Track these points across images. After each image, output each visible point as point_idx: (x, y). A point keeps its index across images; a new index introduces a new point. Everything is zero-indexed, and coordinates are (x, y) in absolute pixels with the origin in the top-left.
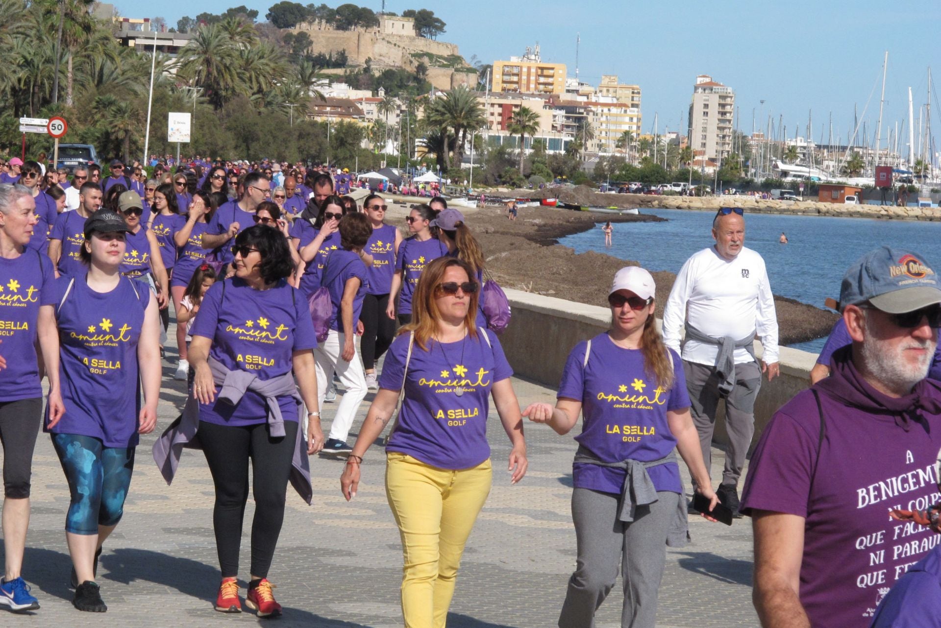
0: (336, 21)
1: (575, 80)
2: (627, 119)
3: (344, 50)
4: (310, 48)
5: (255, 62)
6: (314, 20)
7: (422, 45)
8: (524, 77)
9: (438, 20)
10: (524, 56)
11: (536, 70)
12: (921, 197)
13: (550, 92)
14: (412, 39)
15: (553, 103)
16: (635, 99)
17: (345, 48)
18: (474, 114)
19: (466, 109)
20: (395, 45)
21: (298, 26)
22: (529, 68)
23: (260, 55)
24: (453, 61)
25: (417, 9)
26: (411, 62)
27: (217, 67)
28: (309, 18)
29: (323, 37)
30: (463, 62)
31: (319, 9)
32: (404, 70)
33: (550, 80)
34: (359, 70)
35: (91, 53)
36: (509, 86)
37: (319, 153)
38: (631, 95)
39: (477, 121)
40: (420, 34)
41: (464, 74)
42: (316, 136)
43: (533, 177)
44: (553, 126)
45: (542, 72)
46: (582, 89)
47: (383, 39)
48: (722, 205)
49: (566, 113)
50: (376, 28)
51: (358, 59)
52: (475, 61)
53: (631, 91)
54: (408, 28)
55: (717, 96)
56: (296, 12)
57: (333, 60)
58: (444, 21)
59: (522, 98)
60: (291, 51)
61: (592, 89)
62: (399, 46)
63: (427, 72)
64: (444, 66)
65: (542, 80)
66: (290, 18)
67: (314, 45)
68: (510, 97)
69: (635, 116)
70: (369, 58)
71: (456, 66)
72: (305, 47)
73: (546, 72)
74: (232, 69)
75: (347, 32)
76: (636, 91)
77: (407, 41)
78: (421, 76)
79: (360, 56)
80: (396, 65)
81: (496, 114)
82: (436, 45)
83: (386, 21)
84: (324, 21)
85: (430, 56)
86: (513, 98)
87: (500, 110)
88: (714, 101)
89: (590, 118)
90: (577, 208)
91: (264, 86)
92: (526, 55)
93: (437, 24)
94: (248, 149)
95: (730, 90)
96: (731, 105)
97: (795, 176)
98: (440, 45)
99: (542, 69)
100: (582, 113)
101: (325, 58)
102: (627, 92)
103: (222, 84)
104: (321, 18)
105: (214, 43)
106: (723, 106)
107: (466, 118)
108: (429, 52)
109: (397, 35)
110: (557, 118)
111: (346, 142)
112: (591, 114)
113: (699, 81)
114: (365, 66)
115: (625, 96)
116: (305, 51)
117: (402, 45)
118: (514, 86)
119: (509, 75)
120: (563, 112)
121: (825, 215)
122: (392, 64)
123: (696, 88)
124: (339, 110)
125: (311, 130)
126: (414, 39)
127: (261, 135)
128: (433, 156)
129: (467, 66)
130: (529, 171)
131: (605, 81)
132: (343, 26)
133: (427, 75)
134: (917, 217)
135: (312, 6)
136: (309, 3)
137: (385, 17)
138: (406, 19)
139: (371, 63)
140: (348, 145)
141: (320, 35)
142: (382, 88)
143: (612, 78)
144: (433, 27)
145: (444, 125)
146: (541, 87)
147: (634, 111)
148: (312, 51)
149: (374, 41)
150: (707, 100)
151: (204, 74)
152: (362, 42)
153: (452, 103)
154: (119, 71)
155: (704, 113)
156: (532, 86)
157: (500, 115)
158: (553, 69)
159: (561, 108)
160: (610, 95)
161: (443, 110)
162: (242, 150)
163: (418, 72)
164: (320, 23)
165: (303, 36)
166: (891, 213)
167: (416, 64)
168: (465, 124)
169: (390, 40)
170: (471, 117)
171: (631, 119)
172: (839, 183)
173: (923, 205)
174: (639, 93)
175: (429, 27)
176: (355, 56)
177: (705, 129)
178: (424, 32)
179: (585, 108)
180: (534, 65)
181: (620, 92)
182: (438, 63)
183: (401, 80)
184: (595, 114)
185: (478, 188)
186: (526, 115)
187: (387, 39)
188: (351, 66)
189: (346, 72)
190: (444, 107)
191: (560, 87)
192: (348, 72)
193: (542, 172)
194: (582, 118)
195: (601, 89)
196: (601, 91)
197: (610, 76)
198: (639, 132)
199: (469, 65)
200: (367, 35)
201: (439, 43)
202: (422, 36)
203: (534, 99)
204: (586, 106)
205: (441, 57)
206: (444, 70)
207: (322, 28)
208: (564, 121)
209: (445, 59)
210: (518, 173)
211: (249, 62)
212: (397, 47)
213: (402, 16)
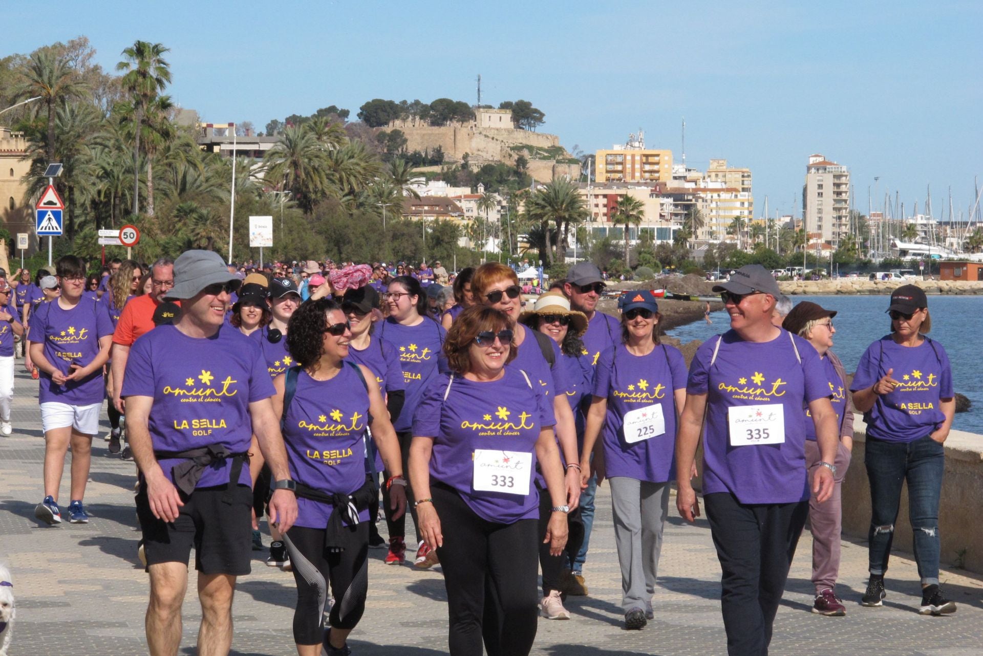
0: (431, 117)
1: (681, 166)
2: (738, 204)
3: (440, 147)
4: (405, 147)
5: (345, 162)
6: (408, 117)
7: (520, 137)
8: (629, 166)
9: (536, 111)
10: (627, 144)
11: (641, 158)
13: (656, 180)
14: (509, 132)
15: (659, 191)
16: (745, 182)
17: (441, 144)
18: (577, 205)
19: (568, 200)
20: (493, 138)
21: (391, 124)
22: (633, 156)
23: (350, 154)
24: (555, 152)
25: (514, 100)
26: (510, 156)
27: (305, 169)
28: (403, 114)
29: (417, 134)
30: (565, 153)
31: (412, 105)
32: (503, 164)
33: (656, 167)
34: (457, 167)
35: (173, 160)
36: (613, 176)
37: (415, 254)
38: (741, 179)
39: (580, 213)
40: (518, 127)
41: (566, 166)
42: (411, 236)
43: (640, 269)
44: (661, 216)
45: (647, 159)
46: (692, 175)
47: (480, 133)
48: (838, 288)
49: (674, 201)
50: (472, 123)
51: (454, 155)
52: (576, 151)
53: (741, 174)
54: (506, 120)
55: (831, 176)
56: (389, 110)
57: (429, 157)
58: (542, 111)
59: (627, 187)
60: (385, 151)
61: (700, 175)
62: (497, 140)
63: (528, 166)
64: (545, 158)
65: (647, 167)
66: (382, 116)
67: (409, 143)
68: (615, 187)
69: (746, 200)
70: (467, 154)
71: (557, 157)
72: (399, 146)
73: (651, 159)
74: (320, 170)
75: (442, 128)
76: (746, 174)
77: (505, 134)
78: (522, 170)
79: (457, 152)
80: (495, 159)
81: (601, 206)
82: (535, 136)
83: (483, 114)
84: (417, 118)
85: (530, 148)
86: (618, 188)
87: (605, 201)
88: (828, 181)
89: (700, 204)
90: (687, 298)
91: (356, 187)
92: (629, 143)
93: (535, 115)
95: (844, 169)
96: (846, 184)
97: (914, 254)
98: (540, 137)
99: (647, 156)
100: (691, 200)
101: (421, 155)
102: (736, 176)
103: (311, 187)
104: (415, 114)
105: (301, 144)
106: (838, 185)
107: (567, 210)
108: (529, 144)
109: (494, 129)
110: (665, 206)
111: (442, 240)
112: (700, 200)
113: (812, 160)
114: (463, 162)
115: (734, 180)
116: (400, 150)
117: (500, 138)
118: (619, 175)
119: (613, 164)
120: (671, 200)
121: (947, 294)
122: (491, 159)
123: (809, 168)
124: (437, 208)
125: (406, 230)
126: (513, 131)
127: (353, 238)
128: (536, 251)
129: (568, 157)
130: (636, 263)
131: (713, 166)
132: (436, 123)
133: (528, 168)
135: (404, 102)
136: (402, 99)
137: (481, 110)
138: (503, 111)
139: (469, 159)
140: (444, 244)
141: (415, 132)
142: (481, 184)
143: (720, 162)
144: (532, 119)
145: (545, 219)
146: (647, 175)
147: (745, 196)
148: (407, 149)
149: (470, 136)
150: (821, 180)
151: (292, 177)
152: (458, 137)
153: (552, 194)
154: (202, 178)
155: (819, 194)
156: (638, 174)
157: (605, 206)
158: (658, 155)
159: (668, 196)
160: (719, 180)
161: (543, 203)
162: (334, 255)
163: (518, 165)
164: (414, 119)
165: (397, 134)
167: (516, 157)
168: (567, 216)
169: (488, 134)
170: (572, 208)
171: (743, 204)
172: (961, 259)
174: (749, 176)
175: (528, 118)
176: (452, 152)
177: (820, 211)
178: (522, 124)
179: (694, 195)
180: (638, 153)
181: (730, 176)
182: (538, 156)
183: (501, 174)
184: (704, 200)
186: (630, 204)
187: (484, 133)
188: (448, 163)
189: (443, 169)
190: (544, 200)
191: (666, 175)
192: (446, 169)
193: (649, 262)
194: (691, 205)
195: (709, 174)
196: (709, 176)
197: (719, 160)
198: (751, 217)
199: (571, 156)
200: (464, 130)
201: (538, 135)
202: (521, 128)
203: (639, 188)
204: (695, 193)
205: (541, 149)
206: (545, 162)
207: (417, 125)
208: (672, 209)
209: (546, 151)
210: (624, 264)
211: (339, 162)
212: (495, 140)
213: (499, 108)
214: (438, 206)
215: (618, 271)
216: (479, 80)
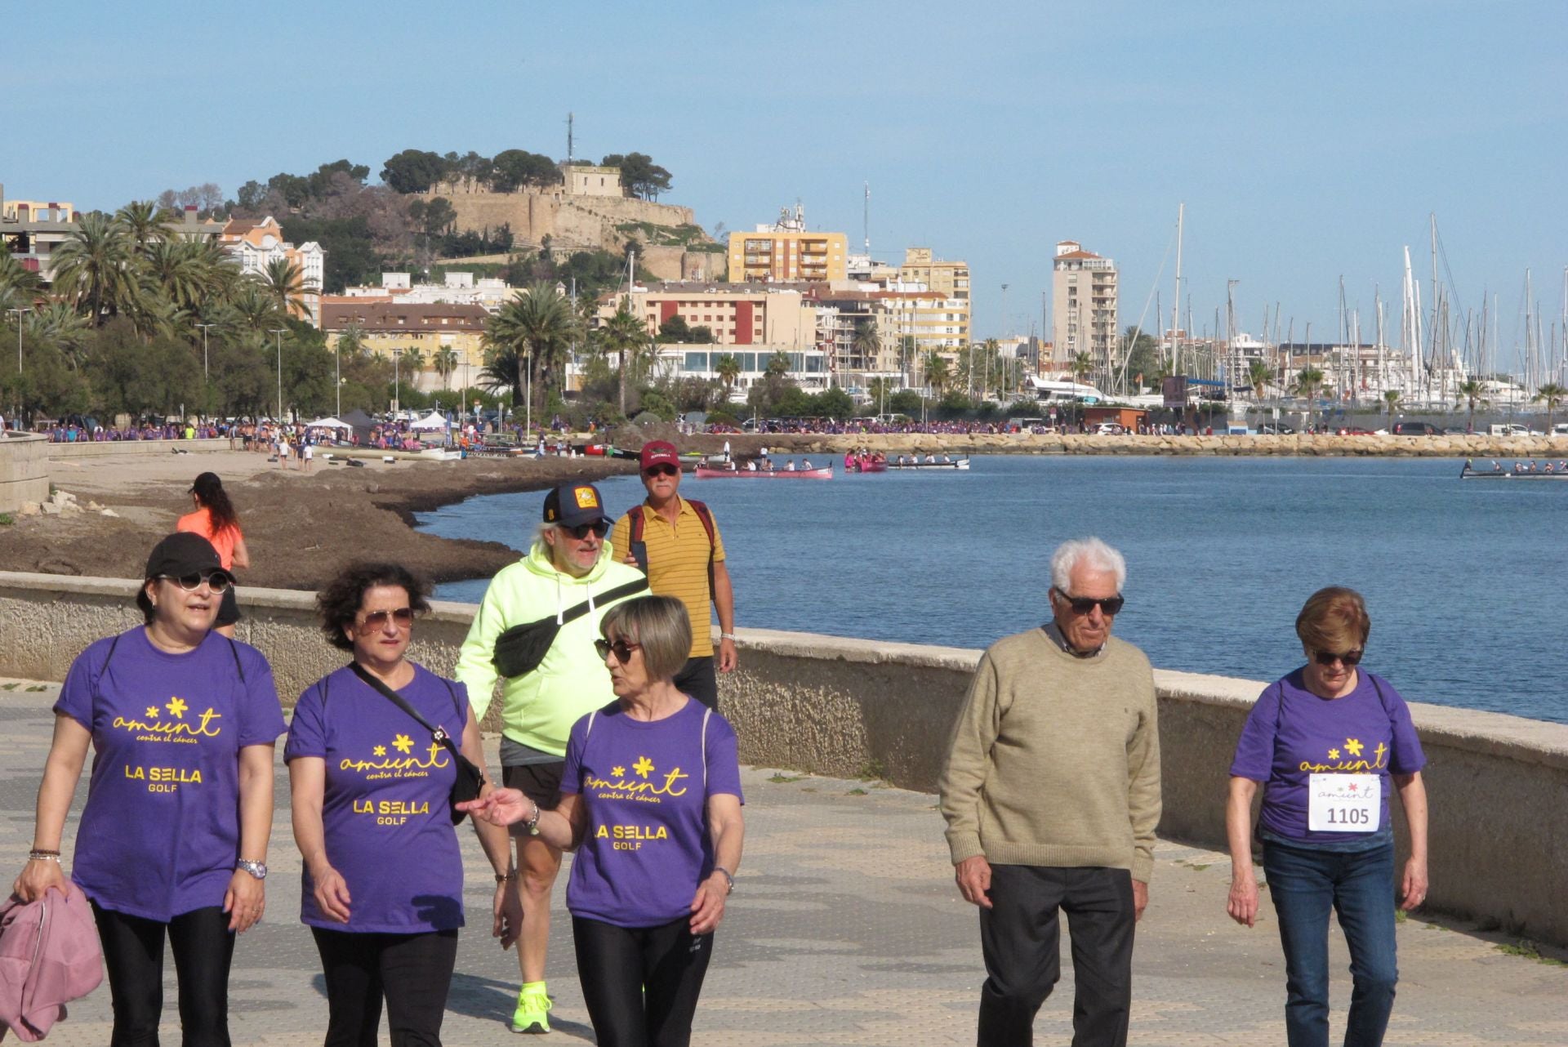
0: (493, 179)
1: (864, 258)
2: (943, 317)
3: (507, 225)
4: (452, 224)
5: (183, 263)
6: (458, 179)
7: (634, 211)
8: (779, 257)
9: (658, 170)
10: (778, 223)
11: (798, 245)
12: (1233, 420)
13: (821, 279)
14: (617, 202)
15: (816, 293)
16: (960, 283)
17: (509, 221)
18: (563, 324)
19: (549, 316)
20: (590, 212)
21: (432, 190)
22: (786, 243)
23: (190, 251)
24: (687, 234)
25: (625, 152)
26: (616, 239)
27: (107, 273)
28: (450, 174)
29: (473, 205)
30: (702, 235)
31: (465, 160)
32: (605, 253)
33: (821, 260)
34: (533, 256)
36: (752, 271)
38: (953, 278)
40: (630, 193)
41: (703, 255)
44: (817, 333)
45: (808, 248)
46: (875, 272)
47: (570, 204)
49: (841, 311)
50: (558, 188)
51: (529, 238)
52: (721, 232)
53: (953, 271)
54: (611, 185)
55: (1089, 274)
56: (428, 166)
57: (490, 241)
58: (669, 170)
59: (767, 290)
60: (423, 230)
61: (893, 271)
62: (596, 214)
63: (643, 254)
64: (670, 243)
65: (808, 260)
66: (418, 175)
67: (459, 219)
68: (748, 291)
69: (957, 311)
70: (548, 235)
71: (690, 242)
72: (443, 223)
73: (813, 247)
74: (130, 276)
75: (511, 195)
76: (960, 271)
77: (610, 206)
79: (534, 234)
80: (593, 244)
81: (726, 319)
82: (657, 209)
84: (473, 179)
85: (648, 228)
86: (753, 291)
87: (733, 311)
88: (1086, 282)
89: (880, 316)
91: (194, 296)
92: (781, 222)
93: (656, 175)
94: (124, 391)
95: (1109, 263)
96: (1112, 287)
97: (1059, 397)
98: (664, 211)
99: (808, 242)
100: (867, 311)
101: (477, 238)
102: (946, 273)
103: (118, 298)
105: (103, 240)
106: (1100, 289)
107: (547, 330)
108: (646, 221)
109: (592, 197)
110: (823, 320)
111: (308, 375)
112: (881, 311)
113: (1061, 250)
114: (542, 248)
115: (942, 279)
116: (445, 228)
117: (601, 212)
118: (764, 271)
119: (755, 254)
120: (835, 311)
122: (586, 244)
123: (1057, 262)
124: (462, 322)
126: (621, 201)
127: (141, 370)
128: (503, 390)
129: (707, 241)
130: (635, 406)
131: (912, 257)
132: (505, 186)
133: (642, 259)
134: (1215, 450)
135: (453, 155)
136: (448, 151)
137: (573, 167)
138: (607, 170)
139: (552, 243)
141: (469, 202)
142: (560, 283)
143: (923, 252)
144: (651, 182)
145: (516, 343)
146: (808, 272)
147: (955, 304)
148: (455, 228)
149: (555, 208)
150: (1075, 281)
152: (536, 210)
153: (528, 307)
155: (1070, 302)
156: (793, 270)
157: (732, 318)
158: (824, 241)
159: (829, 304)
160: (917, 280)
161: (512, 319)
163: (627, 254)
164: (467, 182)
165: (440, 205)
166: (1175, 446)
167: (624, 241)
168: (547, 340)
169: (582, 205)
170: (556, 328)
171: (951, 316)
172: (1116, 404)
173: (1234, 432)
174: (965, 274)
175: (644, 180)
176: (525, 233)
177: (1073, 328)
178: (638, 189)
179: (872, 303)
180: (794, 237)
181: (936, 273)
182: (660, 239)
183: (601, 268)
184: (887, 311)
185: (546, 434)
186: (626, 323)
187: (576, 203)
188: (518, 250)
189: (511, 259)
190: (515, 315)
191: (837, 271)
192: (515, 259)
193: (657, 407)
194: (866, 318)
195: (905, 270)
196: (905, 274)
197: (920, 249)
198: (963, 336)
199: (711, 239)
200: (544, 200)
201: (661, 207)
202: (634, 196)
203: (785, 292)
204: (874, 299)
205: (665, 229)
206: (669, 249)
207: (472, 190)
208: (838, 325)
209: (672, 232)
210: (616, 409)
211: (173, 263)
212: (592, 216)
213: (601, 165)
214: (464, 318)
215: (606, 419)
216: (570, 121)
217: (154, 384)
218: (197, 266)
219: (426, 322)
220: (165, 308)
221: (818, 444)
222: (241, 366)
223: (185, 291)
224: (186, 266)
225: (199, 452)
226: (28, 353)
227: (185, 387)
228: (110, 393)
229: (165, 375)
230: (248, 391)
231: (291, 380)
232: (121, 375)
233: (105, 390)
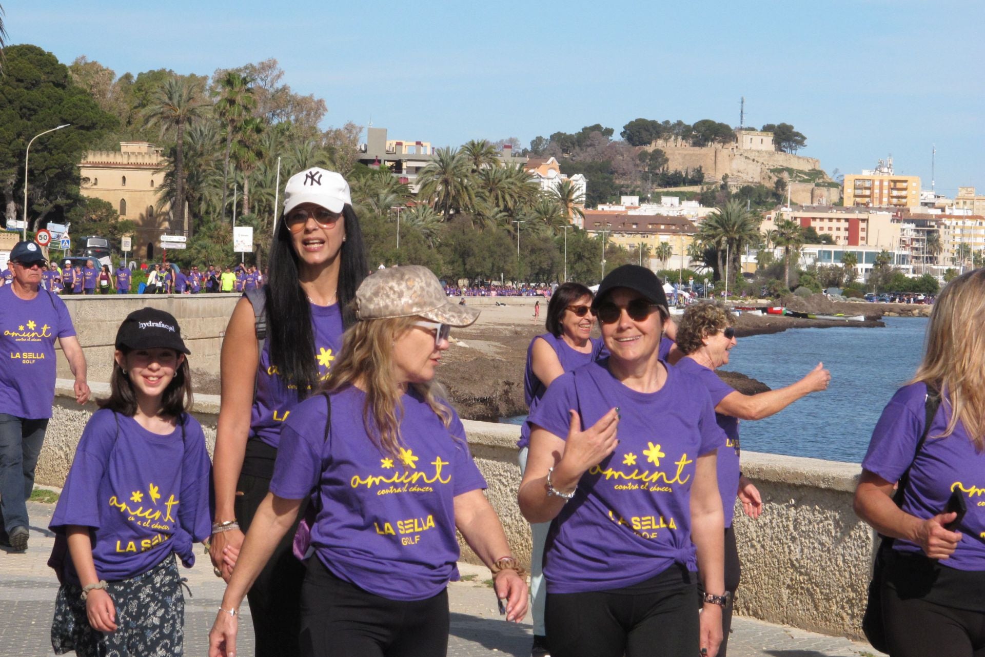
0: (692, 138)
1: (931, 193)
2: (983, 232)
3: (701, 167)
4: (666, 166)
5: (503, 181)
6: (670, 137)
7: (781, 160)
8: (877, 191)
9: (798, 134)
10: (876, 169)
11: (889, 183)
13: (904, 205)
14: (771, 154)
15: (900, 215)
17: (702, 165)
18: (746, 229)
19: (739, 223)
20: (753, 160)
21: (653, 144)
22: (881, 182)
23: (508, 173)
24: (815, 175)
25: (776, 122)
26: (770, 178)
27: (455, 187)
28: (665, 134)
29: (679, 154)
30: (825, 177)
31: (675, 126)
32: (762, 186)
33: (903, 193)
34: (716, 186)
39: (750, 235)
40: (779, 149)
41: (825, 189)
43: (800, 288)
44: (901, 240)
45: (895, 185)
46: (938, 202)
47: (741, 155)
49: (917, 226)
50: (733, 144)
51: (714, 176)
52: (837, 175)
54: (768, 141)
56: (651, 130)
57: (690, 177)
58: (804, 134)
59: (869, 212)
60: (647, 170)
61: (949, 202)
62: (757, 162)
63: (787, 188)
64: (804, 181)
65: (895, 193)
66: (645, 135)
67: (670, 163)
68: (857, 212)
70: (726, 174)
71: (817, 181)
72: (660, 165)
73: (899, 185)
74: (469, 188)
75: (704, 148)
77: (766, 156)
78: (781, 192)
79: (717, 173)
80: (755, 181)
81: (842, 229)
82: (796, 159)
83: (745, 136)
84: (680, 138)
85: (790, 171)
86: (860, 212)
87: (846, 225)
89: (942, 230)
90: (805, 316)
91: (510, 204)
92: (878, 168)
93: (797, 138)
98: (801, 160)
99: (895, 182)
100: (933, 227)
101: (681, 176)
104: (677, 135)
105: (452, 164)
107: (738, 232)
108: (790, 166)
109: (755, 151)
110: (905, 232)
112: (943, 227)
114: (722, 182)
115: (982, 207)
116: (661, 169)
117: (761, 160)
118: (867, 200)
119: (861, 189)
120: (913, 226)
122: (751, 180)
126: (773, 153)
129: (828, 180)
130: (795, 283)
131: (962, 193)
132: (700, 142)
133: (786, 191)
135: (667, 122)
136: (665, 120)
137: (743, 132)
138: (765, 134)
139: (728, 180)
141: (677, 152)
143: (969, 190)
144: (793, 142)
145: (716, 240)
146: (895, 201)
148: (668, 169)
149: (731, 157)
151: (443, 195)
152: (719, 158)
153: (725, 217)
156: (885, 200)
157: (846, 229)
158: (906, 181)
159: (909, 221)
160: (965, 208)
161: (713, 223)
163: (777, 188)
164: (676, 139)
165: (658, 153)
167: (775, 179)
168: (737, 238)
169: (749, 156)
170: (743, 230)
175: (789, 141)
176: (712, 173)
178: (784, 146)
179: (936, 221)
180: (886, 178)
181: (978, 204)
182: (798, 178)
183: (760, 196)
184: (946, 227)
185: (737, 300)
186: (790, 228)
187: (745, 155)
188: (707, 183)
189: (702, 189)
190: (717, 221)
191: (914, 201)
192: (705, 189)
193: (810, 283)
194: (933, 231)
195: (958, 201)
196: (957, 203)
197: (967, 188)
199: (831, 179)
200: (725, 151)
201: (799, 158)
202: (782, 151)
203: (881, 213)
204: (938, 219)
205: (801, 172)
206: (804, 185)
207: (679, 145)
208: (913, 235)
209: (805, 173)
210: (782, 285)
211: (496, 181)
212: (755, 162)
213: (762, 131)
214: (674, 225)
215: (776, 291)
216: (742, 102)
217: (484, 259)
218: (512, 183)
219: (650, 227)
220: (491, 210)
221: (917, 311)
222: (541, 249)
223: (504, 199)
224: (504, 184)
225: (513, 305)
226: (403, 236)
227: (505, 262)
228: (456, 265)
229: (492, 254)
230: (545, 266)
231: (573, 259)
232: (463, 253)
233: (452, 262)
